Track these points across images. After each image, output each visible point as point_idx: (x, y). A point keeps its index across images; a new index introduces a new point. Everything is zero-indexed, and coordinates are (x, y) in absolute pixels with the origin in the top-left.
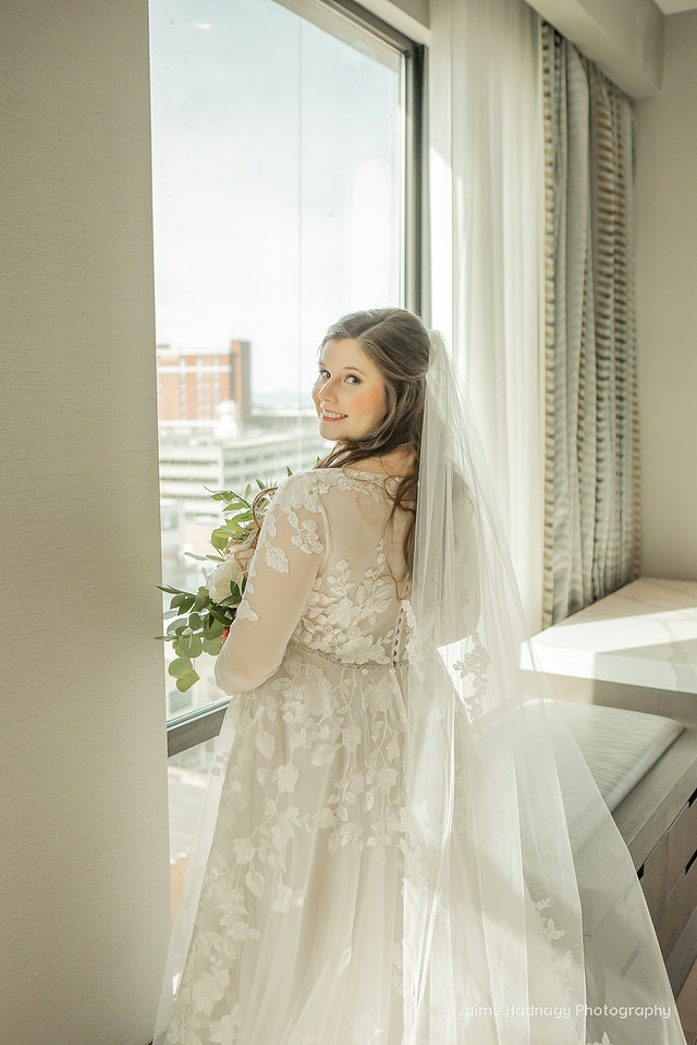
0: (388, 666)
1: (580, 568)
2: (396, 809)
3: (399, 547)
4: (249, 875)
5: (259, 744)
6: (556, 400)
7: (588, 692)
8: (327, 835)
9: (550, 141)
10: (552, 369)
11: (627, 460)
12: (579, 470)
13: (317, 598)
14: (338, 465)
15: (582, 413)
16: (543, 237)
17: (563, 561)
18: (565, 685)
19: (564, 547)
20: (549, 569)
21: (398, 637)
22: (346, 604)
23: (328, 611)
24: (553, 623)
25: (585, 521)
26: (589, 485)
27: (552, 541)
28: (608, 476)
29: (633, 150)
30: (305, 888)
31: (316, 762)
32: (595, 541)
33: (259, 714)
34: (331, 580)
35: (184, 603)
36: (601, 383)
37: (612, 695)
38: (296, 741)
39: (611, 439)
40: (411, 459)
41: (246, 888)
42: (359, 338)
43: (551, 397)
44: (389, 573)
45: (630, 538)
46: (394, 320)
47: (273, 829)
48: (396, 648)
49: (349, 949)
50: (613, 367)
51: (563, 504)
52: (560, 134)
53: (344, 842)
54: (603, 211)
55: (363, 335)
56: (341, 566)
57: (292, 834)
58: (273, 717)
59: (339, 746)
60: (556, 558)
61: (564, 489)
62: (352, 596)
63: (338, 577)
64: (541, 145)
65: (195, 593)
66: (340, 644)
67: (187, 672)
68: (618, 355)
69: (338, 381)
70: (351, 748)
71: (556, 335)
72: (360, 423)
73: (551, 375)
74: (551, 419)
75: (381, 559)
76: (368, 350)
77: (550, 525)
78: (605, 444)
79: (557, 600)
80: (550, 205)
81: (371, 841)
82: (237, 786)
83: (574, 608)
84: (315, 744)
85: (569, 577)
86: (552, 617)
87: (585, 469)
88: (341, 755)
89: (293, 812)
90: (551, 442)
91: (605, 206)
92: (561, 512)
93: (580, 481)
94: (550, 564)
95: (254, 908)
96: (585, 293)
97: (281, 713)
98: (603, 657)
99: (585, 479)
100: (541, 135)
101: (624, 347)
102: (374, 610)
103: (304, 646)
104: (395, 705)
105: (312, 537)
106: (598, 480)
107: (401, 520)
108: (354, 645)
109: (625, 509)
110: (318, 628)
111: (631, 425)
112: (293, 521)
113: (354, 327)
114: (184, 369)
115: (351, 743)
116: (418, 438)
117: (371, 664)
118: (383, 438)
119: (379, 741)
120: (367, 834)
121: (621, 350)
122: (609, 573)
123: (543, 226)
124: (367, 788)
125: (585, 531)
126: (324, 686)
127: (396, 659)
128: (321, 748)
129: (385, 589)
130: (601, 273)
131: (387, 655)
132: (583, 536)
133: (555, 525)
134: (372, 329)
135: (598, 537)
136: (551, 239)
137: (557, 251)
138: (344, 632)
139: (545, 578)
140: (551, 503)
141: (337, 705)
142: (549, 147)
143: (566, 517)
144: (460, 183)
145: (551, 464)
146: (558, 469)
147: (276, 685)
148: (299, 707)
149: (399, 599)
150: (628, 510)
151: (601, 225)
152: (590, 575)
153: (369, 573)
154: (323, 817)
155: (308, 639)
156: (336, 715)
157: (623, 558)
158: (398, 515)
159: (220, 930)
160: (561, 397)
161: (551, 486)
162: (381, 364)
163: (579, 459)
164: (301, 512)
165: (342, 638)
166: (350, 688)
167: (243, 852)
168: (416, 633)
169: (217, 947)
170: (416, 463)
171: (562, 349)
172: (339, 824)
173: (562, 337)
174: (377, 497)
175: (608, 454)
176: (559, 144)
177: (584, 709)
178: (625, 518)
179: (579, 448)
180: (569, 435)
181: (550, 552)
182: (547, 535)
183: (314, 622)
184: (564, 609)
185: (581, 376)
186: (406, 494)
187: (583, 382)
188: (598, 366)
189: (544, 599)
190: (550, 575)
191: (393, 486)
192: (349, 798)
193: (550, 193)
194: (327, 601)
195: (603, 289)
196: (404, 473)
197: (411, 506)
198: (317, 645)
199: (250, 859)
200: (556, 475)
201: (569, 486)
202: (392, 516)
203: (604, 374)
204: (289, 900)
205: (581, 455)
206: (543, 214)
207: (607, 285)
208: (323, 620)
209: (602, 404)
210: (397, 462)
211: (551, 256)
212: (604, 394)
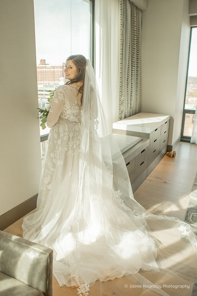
0: (79, 122)
1: (127, 110)
2: (79, 148)
3: (80, 99)
4: (53, 160)
5: (55, 136)
6: (122, 75)
7: (125, 133)
8: (66, 152)
9: (121, 20)
10: (121, 68)
11: (139, 88)
12: (127, 89)
13: (64, 109)
14: (68, 84)
15: (128, 78)
16: (120, 40)
17: (123, 108)
18: (121, 131)
19: (123, 105)
20: (120, 109)
21: (80, 117)
22: (70, 110)
23: (66, 111)
24: (121, 120)
25: (128, 100)
26: (129, 93)
27: (121, 103)
28: (134, 91)
29: (141, 21)
30: (63, 161)
31: (64, 139)
32: (131, 104)
33: (55, 130)
34: (66, 105)
35: (42, 111)
36: (132, 71)
37: (130, 133)
38: (61, 135)
39: (135, 83)
40: (82, 83)
41: (53, 162)
42: (72, 60)
43: (121, 74)
44: (78, 105)
45: (139, 104)
46: (80, 57)
47: (57, 151)
48: (80, 119)
49: (71, 172)
50: (136, 68)
51: (123, 96)
52: (124, 18)
53: (70, 153)
54: (133, 35)
55: (73, 59)
56: (68, 102)
57: (60, 152)
58: (57, 131)
59: (69, 136)
60: (122, 107)
61: (124, 93)
62: (71, 108)
63: (68, 105)
64: (120, 20)
65: (44, 110)
66: (69, 118)
67: (44, 126)
68: (137, 66)
69: (68, 68)
70: (71, 137)
71: (122, 61)
72: (72, 76)
73: (121, 69)
74: (121, 79)
75: (76, 102)
76: (73, 62)
77: (120, 100)
78: (133, 84)
79: (122, 116)
80: (121, 33)
81: (75, 153)
82: (51, 143)
83: (125, 117)
84: (64, 136)
85: (124, 111)
86: (121, 119)
87: (129, 89)
88: (69, 137)
89: (60, 148)
90: (121, 83)
91: (134, 34)
92: (123, 98)
93: (127, 92)
94: (120, 108)
95: (54, 165)
96: (129, 52)
97: (59, 130)
98: (128, 126)
99: (129, 91)
100: (120, 18)
101: (138, 64)
102: (75, 111)
103: (63, 118)
104: (80, 130)
105: (62, 97)
106: (131, 92)
107: (80, 95)
108: (72, 118)
109: (138, 98)
110: (65, 115)
111: (140, 81)
112: (59, 94)
113: (71, 58)
114: (52, 70)
115: (71, 136)
116: (84, 80)
117: (75, 122)
118: (76, 79)
119: (76, 136)
120: (74, 152)
121: (137, 65)
122: (134, 111)
123: (120, 38)
124: (74, 144)
125: (128, 102)
126: (66, 125)
127: (80, 121)
128: (66, 136)
129: (77, 108)
130: (133, 48)
131: (79, 120)
132: (128, 103)
133: (121, 100)
134: (75, 58)
135: (131, 103)
136: (121, 41)
137: (123, 43)
138: (70, 115)
139: (119, 111)
140: (121, 96)
141: (68, 129)
142: (121, 21)
143: (124, 99)
144: (101, 28)
145: (121, 88)
146: (122, 89)
147: (57, 125)
148: (62, 129)
149: (80, 110)
150: (138, 99)
151: (133, 38)
152: (129, 111)
153: (74, 104)
154: (66, 149)
155: (63, 117)
156: (68, 130)
157: (137, 108)
158: (79, 93)
159: (49, 169)
160: (123, 74)
161: (121, 92)
162: (76, 65)
163: (127, 87)
164: (61, 92)
165: (70, 117)
166: (71, 126)
167: (52, 155)
168: (83, 116)
169: (48, 172)
170: (83, 84)
171: (124, 64)
172: (69, 150)
173: (124, 62)
174: (75, 90)
175: (134, 86)
176: (124, 20)
177: (125, 136)
178: (138, 100)
179: (127, 85)
180: (125, 82)
181: (120, 106)
182: (120, 102)
183: (64, 113)
184: (123, 117)
185: (128, 70)
186: (81, 90)
187: (128, 71)
188: (132, 68)
189: (119, 115)
190: (120, 110)
191: (78, 88)
192: (71, 146)
193: (121, 31)
194: (66, 109)
195: (133, 52)
196: (81, 86)
197: (82, 92)
198: (65, 118)
199: (53, 156)
200: (122, 90)
201: (125, 93)
202: (78, 93)
203: (133, 69)
204: (60, 163)
205: (128, 86)
206: (120, 35)
207: (134, 51)
208: (66, 113)
209: (132, 76)
210: (79, 84)
211: (122, 44)
212: (133, 74)
